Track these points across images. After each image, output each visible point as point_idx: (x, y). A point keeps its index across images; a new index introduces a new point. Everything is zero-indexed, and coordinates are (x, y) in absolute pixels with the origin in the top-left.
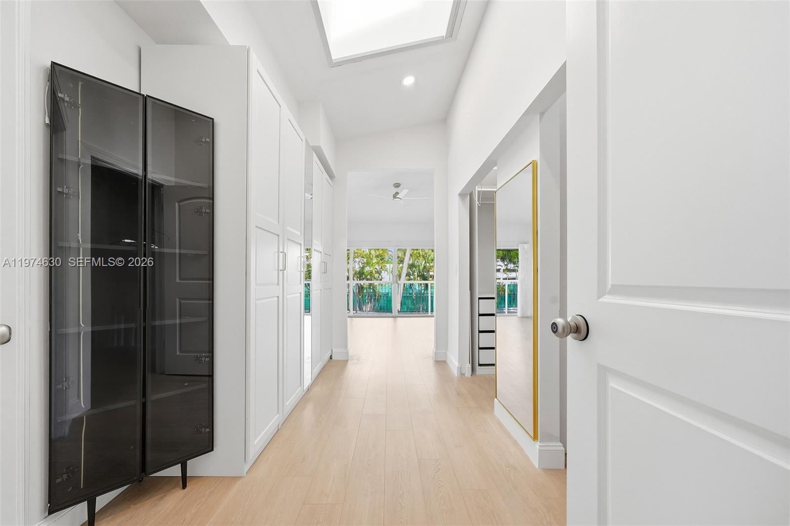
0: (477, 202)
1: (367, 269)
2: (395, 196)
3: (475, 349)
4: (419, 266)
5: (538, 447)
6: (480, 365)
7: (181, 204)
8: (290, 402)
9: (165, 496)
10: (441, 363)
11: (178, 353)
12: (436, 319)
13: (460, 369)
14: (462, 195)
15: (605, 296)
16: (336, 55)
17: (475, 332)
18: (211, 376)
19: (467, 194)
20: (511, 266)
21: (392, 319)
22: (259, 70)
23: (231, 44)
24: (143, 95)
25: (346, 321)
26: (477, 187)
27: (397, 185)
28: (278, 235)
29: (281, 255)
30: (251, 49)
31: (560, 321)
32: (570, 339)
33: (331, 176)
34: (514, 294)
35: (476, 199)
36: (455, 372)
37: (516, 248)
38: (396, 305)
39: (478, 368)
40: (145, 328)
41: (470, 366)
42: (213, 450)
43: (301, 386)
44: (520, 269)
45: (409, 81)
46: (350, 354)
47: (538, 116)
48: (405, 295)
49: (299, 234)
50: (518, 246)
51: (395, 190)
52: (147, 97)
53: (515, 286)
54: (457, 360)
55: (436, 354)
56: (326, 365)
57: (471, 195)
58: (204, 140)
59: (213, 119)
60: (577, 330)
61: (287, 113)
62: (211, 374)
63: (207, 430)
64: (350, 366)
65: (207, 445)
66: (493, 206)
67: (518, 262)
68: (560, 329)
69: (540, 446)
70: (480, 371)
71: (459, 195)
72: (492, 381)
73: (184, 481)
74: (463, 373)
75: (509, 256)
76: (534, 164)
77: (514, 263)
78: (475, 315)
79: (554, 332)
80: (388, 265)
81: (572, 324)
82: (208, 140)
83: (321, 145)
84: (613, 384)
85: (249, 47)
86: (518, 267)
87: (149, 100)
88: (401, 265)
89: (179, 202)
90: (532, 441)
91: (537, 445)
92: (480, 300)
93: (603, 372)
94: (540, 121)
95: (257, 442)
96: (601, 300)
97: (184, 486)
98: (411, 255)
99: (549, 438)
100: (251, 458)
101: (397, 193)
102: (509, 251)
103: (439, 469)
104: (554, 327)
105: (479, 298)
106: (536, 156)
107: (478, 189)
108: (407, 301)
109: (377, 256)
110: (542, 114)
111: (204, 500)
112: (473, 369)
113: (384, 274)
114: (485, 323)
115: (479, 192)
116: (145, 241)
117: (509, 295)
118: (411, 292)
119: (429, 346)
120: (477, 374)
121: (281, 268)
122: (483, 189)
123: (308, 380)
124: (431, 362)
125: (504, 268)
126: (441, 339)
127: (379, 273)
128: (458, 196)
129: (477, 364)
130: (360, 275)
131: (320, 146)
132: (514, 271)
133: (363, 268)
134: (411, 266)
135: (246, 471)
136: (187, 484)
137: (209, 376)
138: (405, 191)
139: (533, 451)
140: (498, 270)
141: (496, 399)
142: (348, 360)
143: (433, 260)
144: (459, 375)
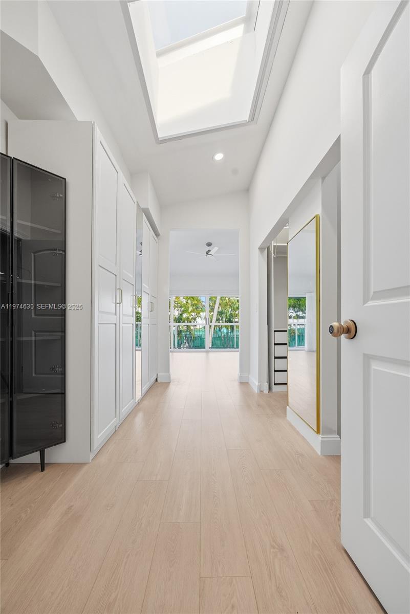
0: (273, 255)
1: (185, 316)
2: (208, 253)
3: (271, 371)
4: (226, 313)
5: (320, 439)
6: (275, 384)
7: (36, 254)
8: (125, 409)
9: (28, 476)
10: (244, 384)
11: (34, 375)
12: (241, 354)
13: (260, 387)
14: (261, 249)
15: (370, 302)
16: (161, 135)
17: (271, 357)
18: (63, 394)
19: (265, 248)
20: (300, 314)
21: (205, 353)
22: (102, 142)
23: (79, 120)
24: (11, 158)
25: (169, 353)
26: (273, 242)
27: (209, 244)
28: (116, 275)
29: (118, 291)
30: (96, 124)
31: (335, 324)
32: (343, 337)
33: (157, 235)
34: (303, 336)
35: (273, 252)
36: (256, 390)
37: (304, 296)
38: (208, 342)
39: (273, 386)
40: (12, 342)
41: (267, 385)
42: (65, 441)
43: (133, 398)
44: (306, 315)
45: (219, 157)
46: (172, 378)
47: (320, 180)
48: (215, 336)
49: (132, 276)
50: (305, 294)
51: (208, 248)
52: (14, 160)
53: (304, 329)
54: (257, 381)
55: (240, 377)
56: (152, 386)
57: (268, 249)
58: (58, 196)
59: (65, 179)
60: (348, 331)
61: (123, 179)
62: (63, 392)
63: (61, 426)
64: (172, 387)
65: (61, 438)
66: (285, 258)
67: (305, 309)
68: (335, 330)
69: (322, 438)
70: (275, 388)
71: (259, 248)
72: (286, 396)
73: (43, 466)
74: (262, 390)
75: (298, 304)
76: (317, 217)
77: (302, 311)
78: (271, 344)
79: (331, 333)
80: (201, 313)
81: (345, 326)
82: (61, 195)
83: (149, 207)
84: (375, 366)
85: (94, 122)
86: (305, 313)
87: (15, 162)
88: (212, 313)
89: (34, 253)
90: (315, 434)
91: (320, 437)
92: (275, 333)
93: (368, 359)
94: (322, 184)
95: (99, 437)
96: (366, 305)
97: (43, 470)
98: (220, 304)
99: (329, 431)
100: (95, 448)
101: (209, 251)
102: (299, 299)
103: (244, 456)
104: (331, 328)
105: (275, 331)
106: (319, 211)
107: (273, 244)
108: (216, 342)
109: (193, 305)
110: (323, 178)
111: (58, 479)
112: (270, 388)
113: (198, 320)
114: (279, 350)
115: (274, 246)
116: (12, 274)
117: (299, 336)
118: (220, 334)
119: (235, 372)
120: (273, 391)
121: (118, 301)
122: (278, 244)
123: (138, 396)
124: (236, 384)
125: (294, 315)
126: (244, 366)
127: (195, 319)
128: (258, 250)
129: (273, 384)
130: (179, 320)
131: (148, 209)
132: (303, 317)
133: (181, 315)
134: (220, 313)
135: (91, 458)
136: (45, 468)
137: (62, 393)
138: (216, 249)
139: (316, 442)
140: (290, 317)
141: (288, 407)
142: (170, 382)
143: (238, 308)
144: (259, 392)
